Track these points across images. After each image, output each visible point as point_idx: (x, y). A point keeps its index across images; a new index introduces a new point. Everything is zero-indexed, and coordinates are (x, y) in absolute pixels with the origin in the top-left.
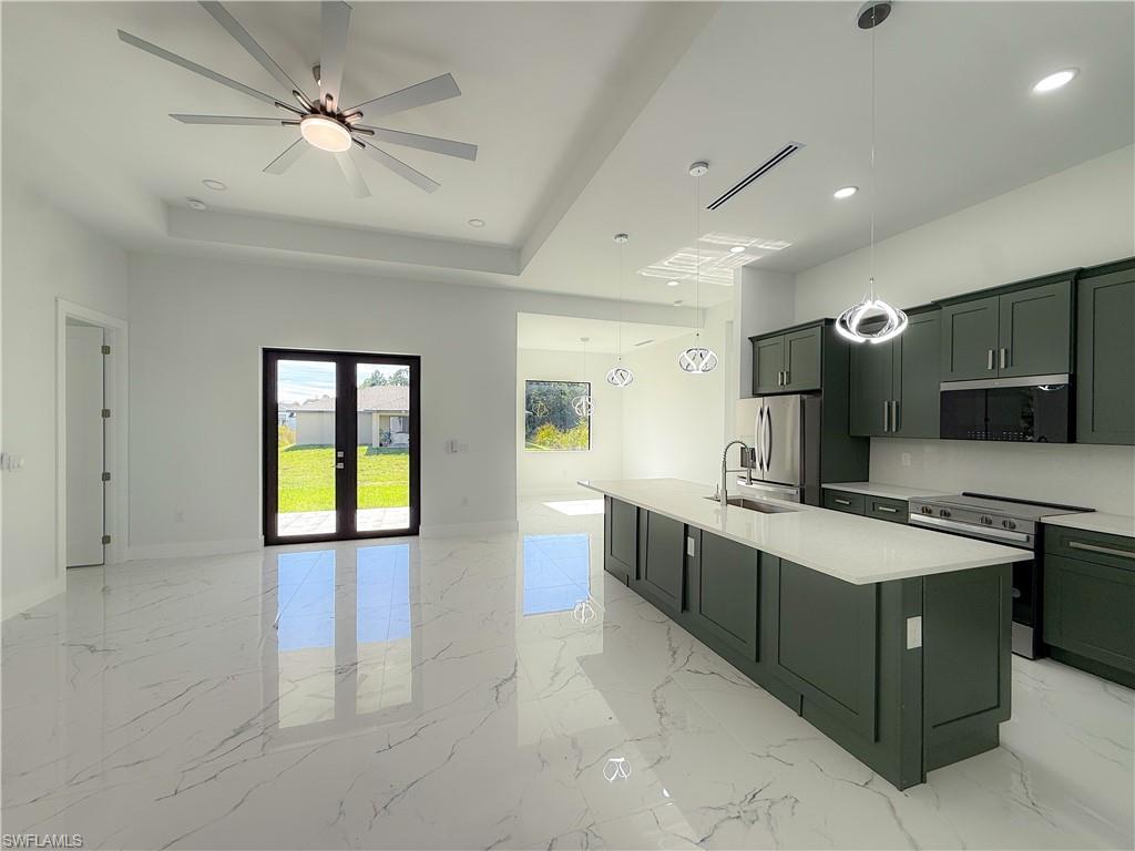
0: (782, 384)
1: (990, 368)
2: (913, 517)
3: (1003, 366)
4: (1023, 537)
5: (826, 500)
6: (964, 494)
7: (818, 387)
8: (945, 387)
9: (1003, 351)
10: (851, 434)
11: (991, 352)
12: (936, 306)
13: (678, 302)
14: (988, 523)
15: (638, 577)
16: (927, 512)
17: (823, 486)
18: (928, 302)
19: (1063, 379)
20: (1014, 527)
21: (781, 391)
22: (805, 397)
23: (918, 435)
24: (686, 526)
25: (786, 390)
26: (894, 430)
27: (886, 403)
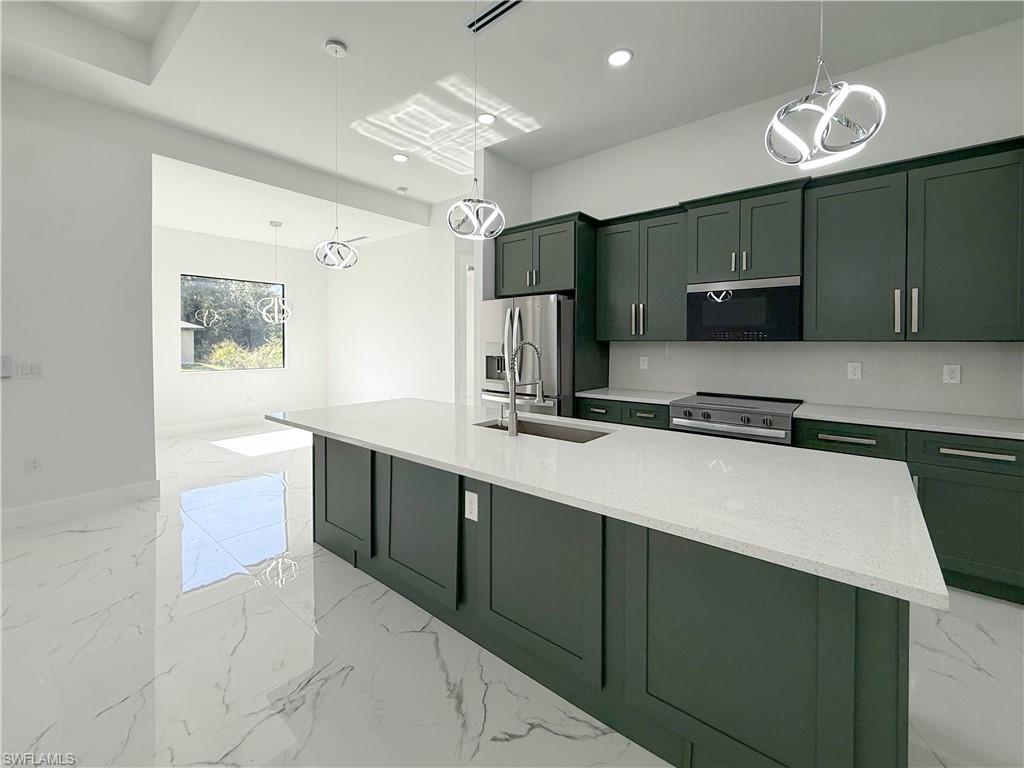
0: (531, 283)
1: (733, 270)
2: (676, 421)
3: (744, 268)
4: (781, 434)
5: (580, 409)
6: (699, 394)
7: (573, 287)
8: (691, 289)
9: (744, 253)
10: (599, 338)
11: (734, 254)
12: (683, 207)
13: (402, 189)
14: (747, 422)
15: (374, 553)
16: (688, 415)
17: (578, 394)
18: (676, 204)
19: (795, 281)
20: (771, 424)
21: (530, 292)
22: (561, 297)
23: (664, 338)
24: (461, 478)
25: (535, 291)
26: (641, 333)
27: (633, 306)
